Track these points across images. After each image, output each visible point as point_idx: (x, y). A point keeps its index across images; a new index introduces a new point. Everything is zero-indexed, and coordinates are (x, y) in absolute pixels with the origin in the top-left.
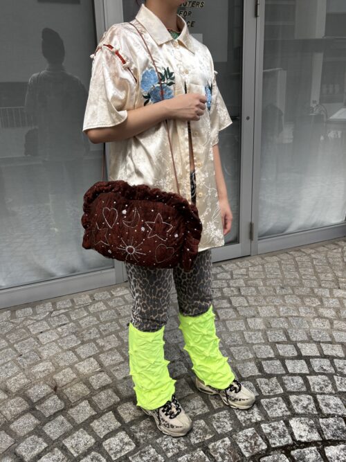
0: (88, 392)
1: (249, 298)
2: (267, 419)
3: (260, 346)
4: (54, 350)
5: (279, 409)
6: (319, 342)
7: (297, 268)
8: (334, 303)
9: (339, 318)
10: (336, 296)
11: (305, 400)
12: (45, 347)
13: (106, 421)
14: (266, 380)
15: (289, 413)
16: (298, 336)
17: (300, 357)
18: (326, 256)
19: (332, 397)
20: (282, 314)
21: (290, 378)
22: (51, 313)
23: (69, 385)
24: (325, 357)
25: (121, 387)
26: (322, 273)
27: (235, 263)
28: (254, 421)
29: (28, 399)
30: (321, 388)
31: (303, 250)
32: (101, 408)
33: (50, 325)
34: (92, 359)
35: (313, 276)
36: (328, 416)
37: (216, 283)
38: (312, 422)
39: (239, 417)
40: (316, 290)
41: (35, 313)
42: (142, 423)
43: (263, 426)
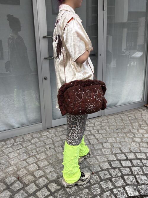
0: (34, 179)
1: (103, 134)
2: (115, 187)
3: (109, 155)
4: (16, 160)
5: (120, 183)
6: (135, 152)
7: (122, 121)
8: (140, 135)
9: (142, 142)
10: (140, 132)
11: (131, 178)
12: (12, 159)
13: (43, 192)
14: (114, 170)
15: (125, 184)
16: (125, 150)
17: (127, 159)
18: (134, 115)
19: (142, 176)
20: (118, 141)
21: (124, 169)
22: (14, 144)
23: (25, 176)
24: (138, 159)
25: (49, 176)
26: (133, 122)
27: (95, 119)
28: (110, 188)
29: (5, 184)
30: (138, 173)
31: (124, 113)
32: (40, 186)
33: (14, 150)
34: (34, 164)
35: (129, 124)
36: (142, 184)
37: (88, 128)
38: (135, 187)
39: (103, 187)
40: (131, 130)
41: (6, 144)
42: (60, 192)
43: (114, 190)
